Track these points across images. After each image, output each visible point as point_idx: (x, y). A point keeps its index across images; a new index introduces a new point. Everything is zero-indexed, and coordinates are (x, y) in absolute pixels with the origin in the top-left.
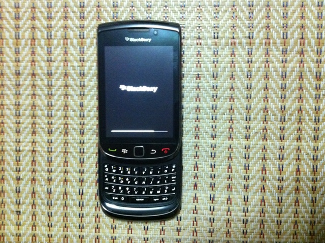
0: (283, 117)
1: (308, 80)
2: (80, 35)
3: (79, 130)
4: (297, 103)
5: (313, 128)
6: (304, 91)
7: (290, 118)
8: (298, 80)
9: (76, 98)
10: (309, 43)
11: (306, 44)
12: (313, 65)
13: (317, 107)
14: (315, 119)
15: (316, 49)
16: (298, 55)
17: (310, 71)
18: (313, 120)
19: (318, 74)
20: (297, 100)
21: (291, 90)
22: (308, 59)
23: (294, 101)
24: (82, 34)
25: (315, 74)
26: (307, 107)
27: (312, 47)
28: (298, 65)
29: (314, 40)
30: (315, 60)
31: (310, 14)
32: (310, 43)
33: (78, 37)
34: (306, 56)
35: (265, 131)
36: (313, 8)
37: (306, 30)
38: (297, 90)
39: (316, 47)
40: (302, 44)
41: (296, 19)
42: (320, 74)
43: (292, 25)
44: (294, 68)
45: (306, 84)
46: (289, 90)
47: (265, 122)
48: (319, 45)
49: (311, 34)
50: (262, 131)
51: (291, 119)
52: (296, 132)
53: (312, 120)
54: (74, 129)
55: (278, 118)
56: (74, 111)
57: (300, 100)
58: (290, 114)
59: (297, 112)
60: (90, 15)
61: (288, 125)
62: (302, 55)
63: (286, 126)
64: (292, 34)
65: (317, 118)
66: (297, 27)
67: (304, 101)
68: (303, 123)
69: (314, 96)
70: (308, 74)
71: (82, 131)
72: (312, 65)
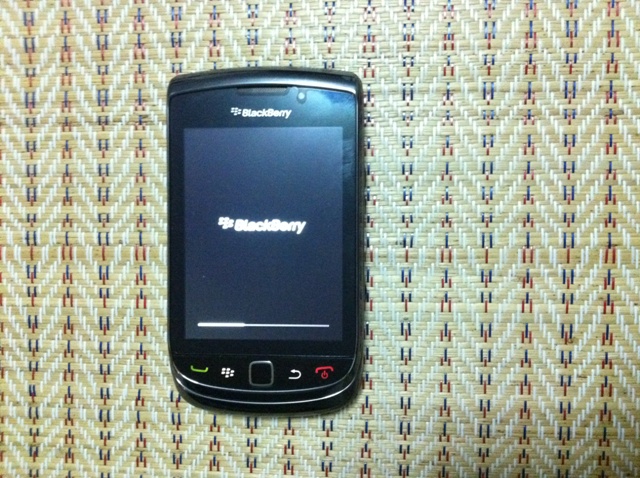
0: (484, 427)
1: (544, 341)
2: (27, 239)
3: (27, 448)
4: (518, 396)
5: (556, 452)
6: (535, 366)
7: (501, 429)
8: (519, 340)
9: (20, 376)
10: (545, 257)
11: (537, 259)
12: (554, 306)
13: (565, 406)
14: (560, 433)
15: (560, 272)
16: (520, 285)
17: (548, 321)
18: (556, 435)
19: (567, 329)
20: (517, 388)
21: (504, 364)
22: (544, 294)
23: (510, 390)
24: (31, 235)
25: (559, 328)
26: (542, 404)
27: (551, 267)
28: (519, 307)
29: (555, 250)
30: (560, 297)
31: (546, 190)
32: (548, 257)
33: (25, 241)
34: (536, 286)
35: (443, 457)
36: (554, 176)
37: (537, 225)
38: (518, 365)
39: (560, 266)
40: (528, 260)
41: (514, 202)
42: (571, 327)
43: (505, 214)
44: (509, 313)
45: (538, 350)
46: (499, 365)
47: (443, 438)
48: (568, 262)
49: (550, 237)
50: (436, 458)
51: (504, 432)
52: (515, 461)
53: (553, 433)
54: (17, 444)
55: (473, 430)
56: (17, 404)
57: (525, 388)
58: (501, 421)
59: (517, 415)
60: (48, 192)
61: (498, 445)
62: (527, 285)
63: (493, 448)
64: (504, 236)
65: (564, 430)
66: (516, 221)
67: (534, 389)
68: (533, 442)
69: (558, 379)
70: (544, 327)
71: (34, 449)
72: (552, 307)
